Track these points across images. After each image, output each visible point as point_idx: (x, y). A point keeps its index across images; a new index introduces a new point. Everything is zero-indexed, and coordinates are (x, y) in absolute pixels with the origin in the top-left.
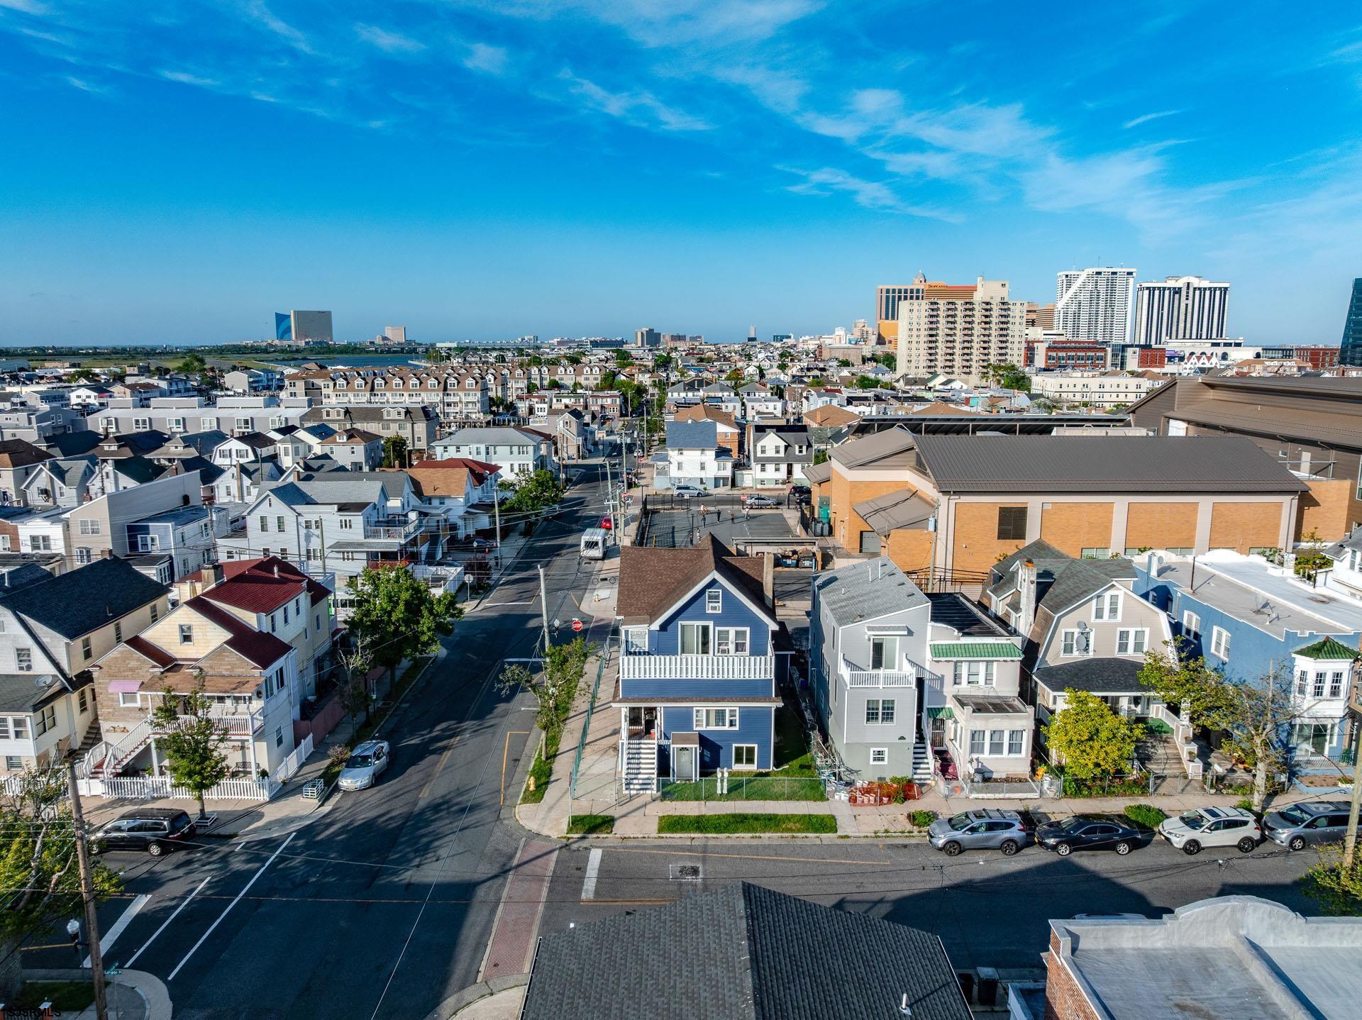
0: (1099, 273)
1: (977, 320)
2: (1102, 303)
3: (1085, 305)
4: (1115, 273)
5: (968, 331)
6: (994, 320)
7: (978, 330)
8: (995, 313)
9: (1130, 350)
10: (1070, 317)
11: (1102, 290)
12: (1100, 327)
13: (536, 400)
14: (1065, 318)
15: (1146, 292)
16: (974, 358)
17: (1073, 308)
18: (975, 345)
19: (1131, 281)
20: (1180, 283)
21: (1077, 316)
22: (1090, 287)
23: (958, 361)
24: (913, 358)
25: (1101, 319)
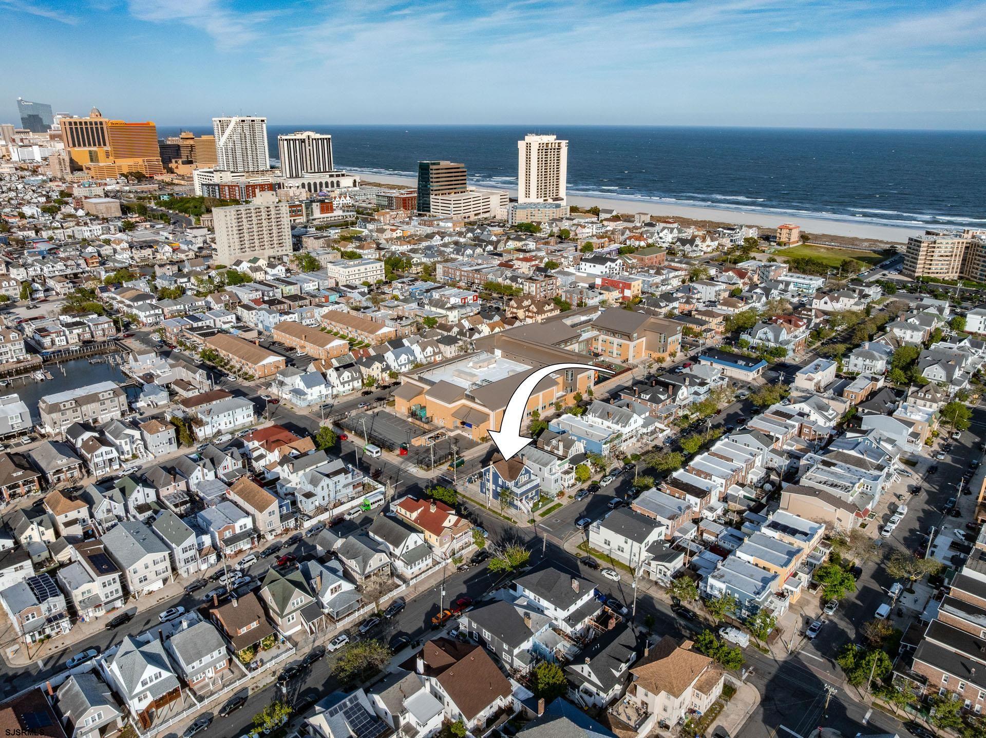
0: (243, 121)
1: (263, 217)
2: (248, 141)
3: (238, 142)
4: (253, 121)
5: (260, 224)
6: (273, 216)
7: (265, 223)
8: (273, 212)
9: (314, 205)
10: (230, 152)
11: (247, 133)
12: (250, 157)
13: (54, 335)
14: (227, 152)
15: (285, 142)
16: (265, 240)
17: (231, 145)
18: (265, 232)
19: (264, 126)
20: (304, 136)
21: (234, 150)
22: (239, 131)
23: (257, 244)
24: (232, 245)
25: (249, 152)
